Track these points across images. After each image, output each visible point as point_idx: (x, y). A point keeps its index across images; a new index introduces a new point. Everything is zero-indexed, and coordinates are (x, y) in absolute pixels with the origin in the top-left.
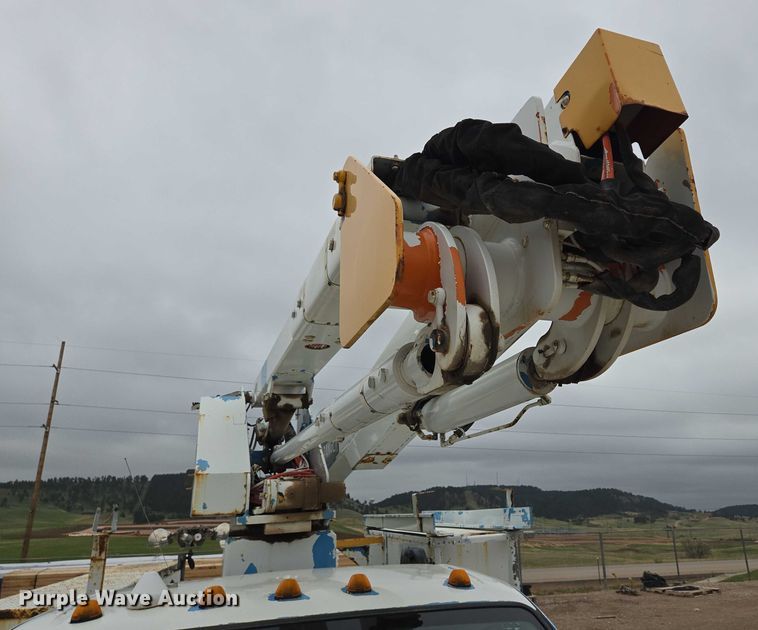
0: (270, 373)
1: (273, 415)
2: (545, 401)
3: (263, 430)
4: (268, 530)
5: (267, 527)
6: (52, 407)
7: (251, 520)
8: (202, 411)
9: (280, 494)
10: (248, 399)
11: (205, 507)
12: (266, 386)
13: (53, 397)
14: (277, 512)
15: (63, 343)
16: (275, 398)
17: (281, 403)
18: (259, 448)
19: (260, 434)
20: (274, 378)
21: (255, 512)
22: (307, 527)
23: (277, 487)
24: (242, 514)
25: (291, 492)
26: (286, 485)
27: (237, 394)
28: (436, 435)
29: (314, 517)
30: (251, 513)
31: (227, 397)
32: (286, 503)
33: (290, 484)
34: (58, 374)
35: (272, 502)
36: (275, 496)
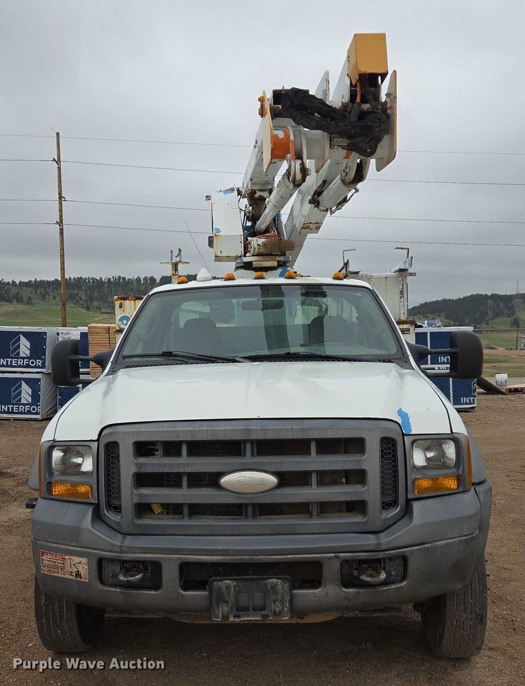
0: (249, 177)
1: (253, 202)
2: (357, 191)
3: (249, 212)
4: (255, 264)
5: (254, 263)
6: (61, 204)
7: (246, 260)
8: (213, 200)
9: (258, 245)
10: (239, 193)
11: (221, 253)
12: (248, 184)
13: (60, 194)
14: (257, 255)
15: (58, 134)
16: (253, 193)
17: (257, 195)
18: (249, 224)
19: (248, 214)
20: (251, 180)
21: (247, 255)
22: (275, 264)
23: (256, 242)
24: (241, 257)
25: (264, 245)
26: (261, 241)
27: (232, 190)
28: (327, 209)
29: (278, 258)
30: (245, 256)
31: (226, 192)
32: (262, 250)
33: (264, 240)
34: (59, 168)
35: (255, 249)
36: (256, 246)
